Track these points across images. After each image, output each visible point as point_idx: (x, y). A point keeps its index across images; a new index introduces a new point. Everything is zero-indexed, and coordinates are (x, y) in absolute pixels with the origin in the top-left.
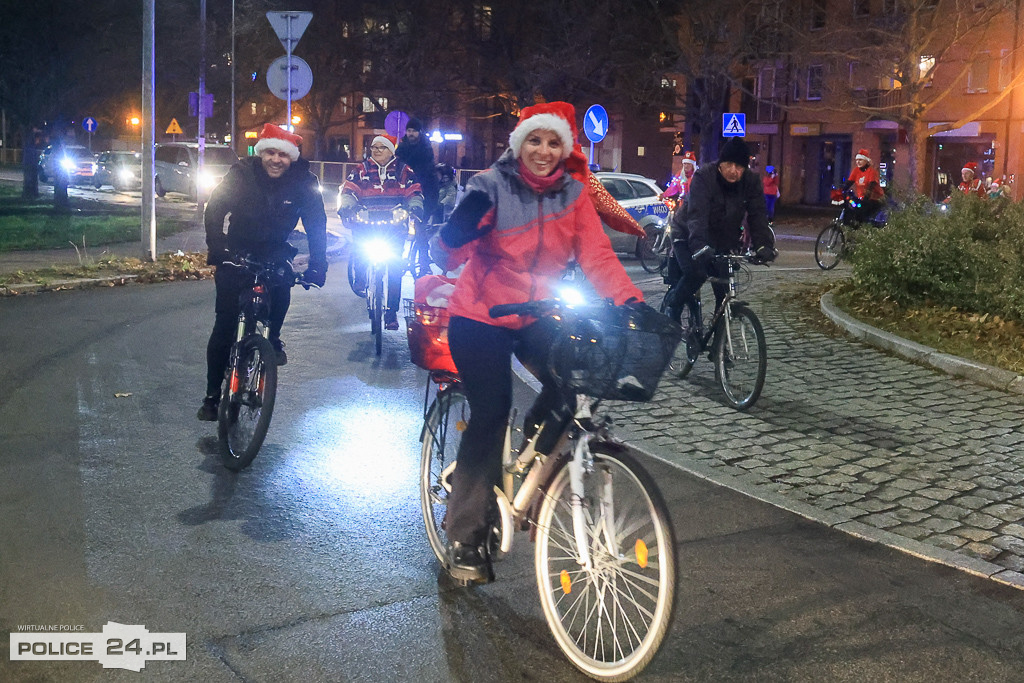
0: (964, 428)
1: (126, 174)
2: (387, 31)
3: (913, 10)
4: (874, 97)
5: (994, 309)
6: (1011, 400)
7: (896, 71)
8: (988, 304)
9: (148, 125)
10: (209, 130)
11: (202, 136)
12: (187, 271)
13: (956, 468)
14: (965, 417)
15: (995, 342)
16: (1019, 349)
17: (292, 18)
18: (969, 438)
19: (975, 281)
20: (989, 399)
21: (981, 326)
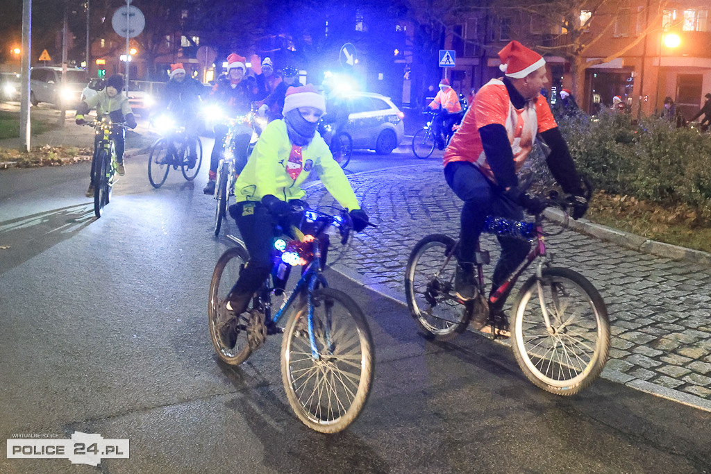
0: (608, 277)
1: (10, 89)
4: (548, 39)
5: (632, 192)
6: (643, 257)
7: (563, 21)
8: (626, 189)
9: (26, 54)
11: (65, 63)
14: (609, 269)
15: (631, 216)
16: (649, 221)
18: (612, 284)
19: (617, 172)
21: (621, 204)
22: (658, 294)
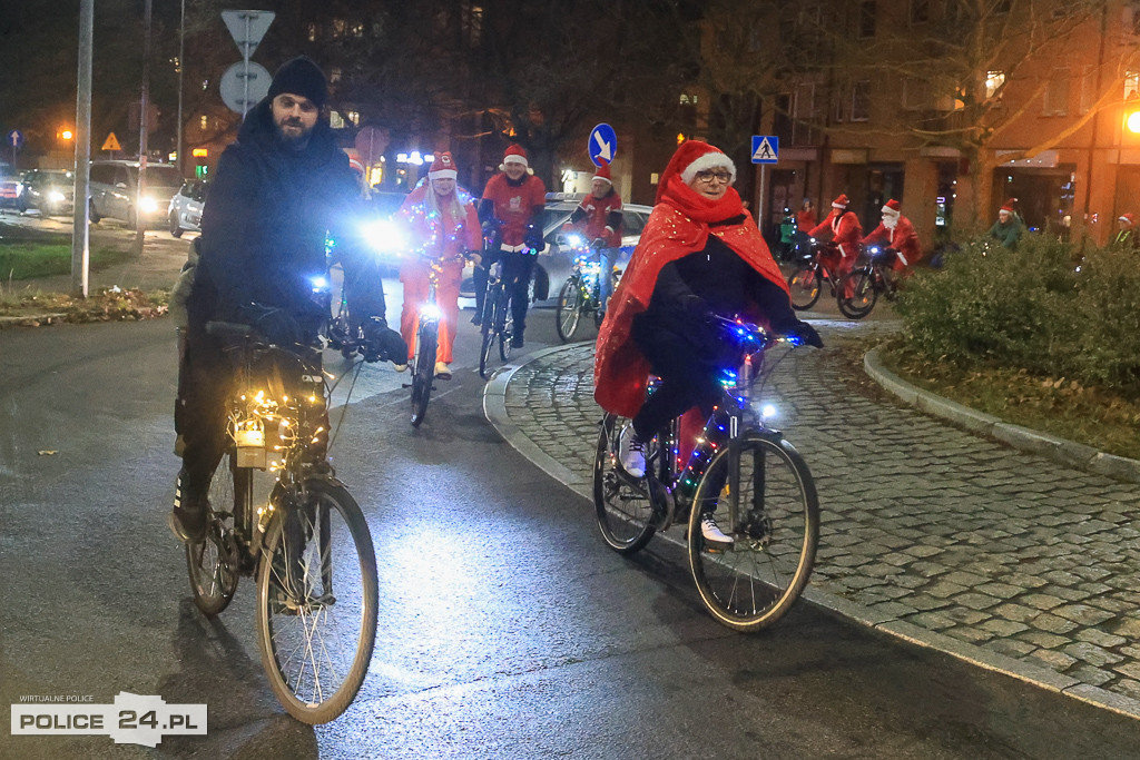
0: (1034, 513)
1: (56, 196)
2: (360, 35)
3: (979, 17)
4: (935, 121)
5: (1071, 373)
6: (1091, 481)
7: (958, 89)
8: (1064, 367)
9: (83, 139)
10: (151, 146)
11: (144, 154)
12: (124, 311)
13: (1023, 561)
14: (1034, 500)
15: (1072, 412)
16: (1101, 421)
17: (251, 18)
18: (1039, 525)
19: (1048, 339)
20: (1064, 479)
21: (1055, 392)
22: (1117, 543)
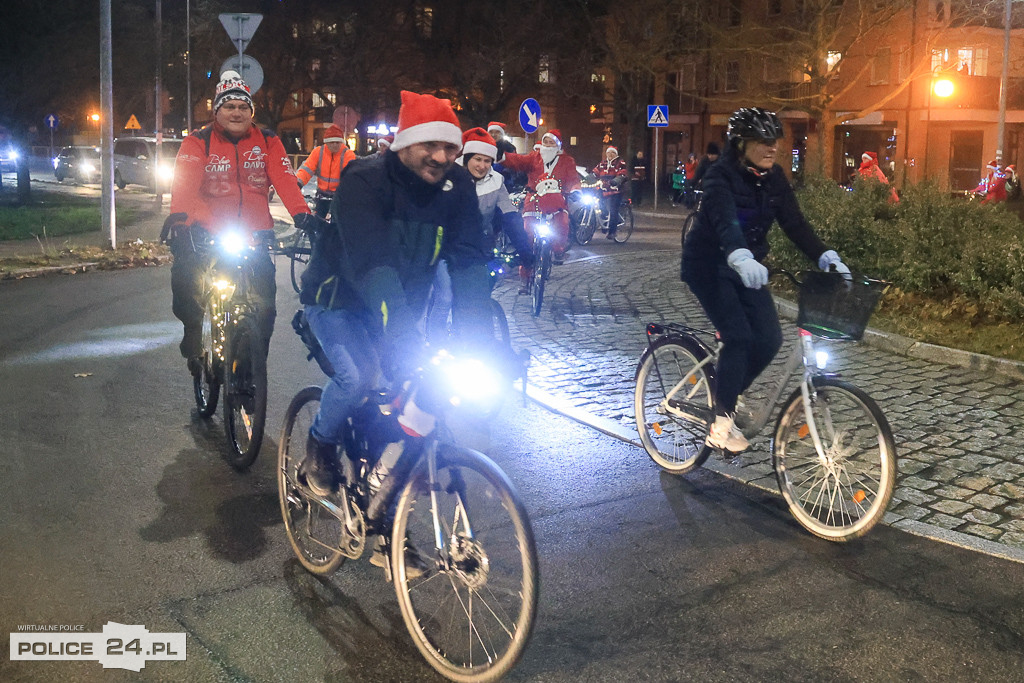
2: (335, 32)
3: (819, 9)
4: (786, 89)
5: (896, 281)
6: (911, 364)
7: (806, 65)
8: (889, 277)
11: (159, 132)
12: (146, 258)
13: (859, 427)
14: (869, 380)
15: (896, 312)
16: (918, 317)
17: (242, 20)
20: (891, 363)
22: (931, 410)
